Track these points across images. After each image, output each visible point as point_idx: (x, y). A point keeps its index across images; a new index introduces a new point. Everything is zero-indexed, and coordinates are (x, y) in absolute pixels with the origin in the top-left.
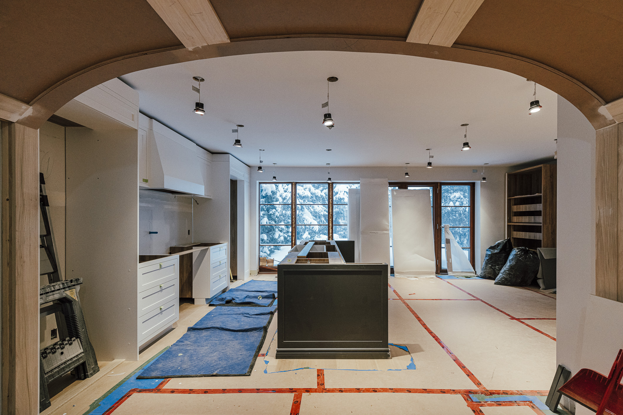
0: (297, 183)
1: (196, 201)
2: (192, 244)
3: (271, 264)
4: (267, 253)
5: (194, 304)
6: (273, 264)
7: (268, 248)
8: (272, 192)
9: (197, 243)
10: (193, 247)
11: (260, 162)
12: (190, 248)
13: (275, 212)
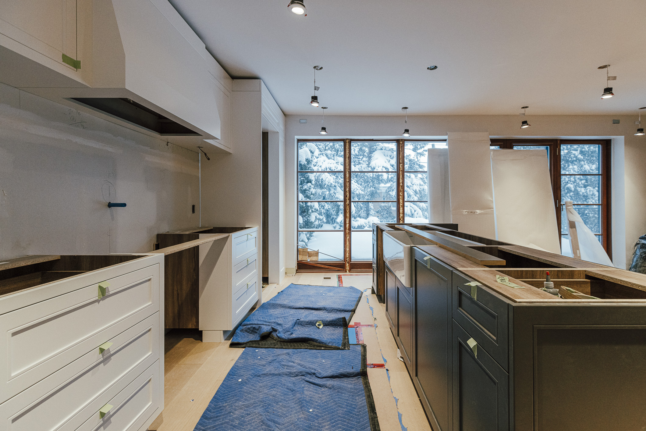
0: (351, 140)
1: (206, 154)
2: (199, 228)
3: (314, 257)
4: (304, 242)
5: (202, 341)
6: (318, 258)
7: (306, 235)
8: (307, 160)
9: (207, 227)
10: (200, 235)
11: (315, 89)
12: (195, 236)
13: (310, 186)
